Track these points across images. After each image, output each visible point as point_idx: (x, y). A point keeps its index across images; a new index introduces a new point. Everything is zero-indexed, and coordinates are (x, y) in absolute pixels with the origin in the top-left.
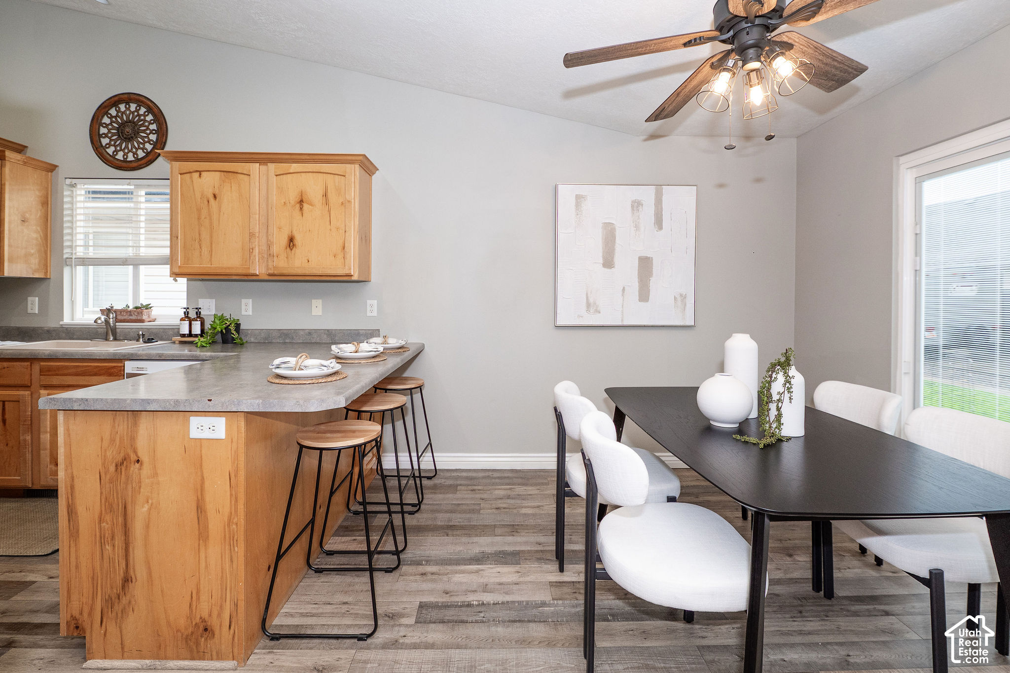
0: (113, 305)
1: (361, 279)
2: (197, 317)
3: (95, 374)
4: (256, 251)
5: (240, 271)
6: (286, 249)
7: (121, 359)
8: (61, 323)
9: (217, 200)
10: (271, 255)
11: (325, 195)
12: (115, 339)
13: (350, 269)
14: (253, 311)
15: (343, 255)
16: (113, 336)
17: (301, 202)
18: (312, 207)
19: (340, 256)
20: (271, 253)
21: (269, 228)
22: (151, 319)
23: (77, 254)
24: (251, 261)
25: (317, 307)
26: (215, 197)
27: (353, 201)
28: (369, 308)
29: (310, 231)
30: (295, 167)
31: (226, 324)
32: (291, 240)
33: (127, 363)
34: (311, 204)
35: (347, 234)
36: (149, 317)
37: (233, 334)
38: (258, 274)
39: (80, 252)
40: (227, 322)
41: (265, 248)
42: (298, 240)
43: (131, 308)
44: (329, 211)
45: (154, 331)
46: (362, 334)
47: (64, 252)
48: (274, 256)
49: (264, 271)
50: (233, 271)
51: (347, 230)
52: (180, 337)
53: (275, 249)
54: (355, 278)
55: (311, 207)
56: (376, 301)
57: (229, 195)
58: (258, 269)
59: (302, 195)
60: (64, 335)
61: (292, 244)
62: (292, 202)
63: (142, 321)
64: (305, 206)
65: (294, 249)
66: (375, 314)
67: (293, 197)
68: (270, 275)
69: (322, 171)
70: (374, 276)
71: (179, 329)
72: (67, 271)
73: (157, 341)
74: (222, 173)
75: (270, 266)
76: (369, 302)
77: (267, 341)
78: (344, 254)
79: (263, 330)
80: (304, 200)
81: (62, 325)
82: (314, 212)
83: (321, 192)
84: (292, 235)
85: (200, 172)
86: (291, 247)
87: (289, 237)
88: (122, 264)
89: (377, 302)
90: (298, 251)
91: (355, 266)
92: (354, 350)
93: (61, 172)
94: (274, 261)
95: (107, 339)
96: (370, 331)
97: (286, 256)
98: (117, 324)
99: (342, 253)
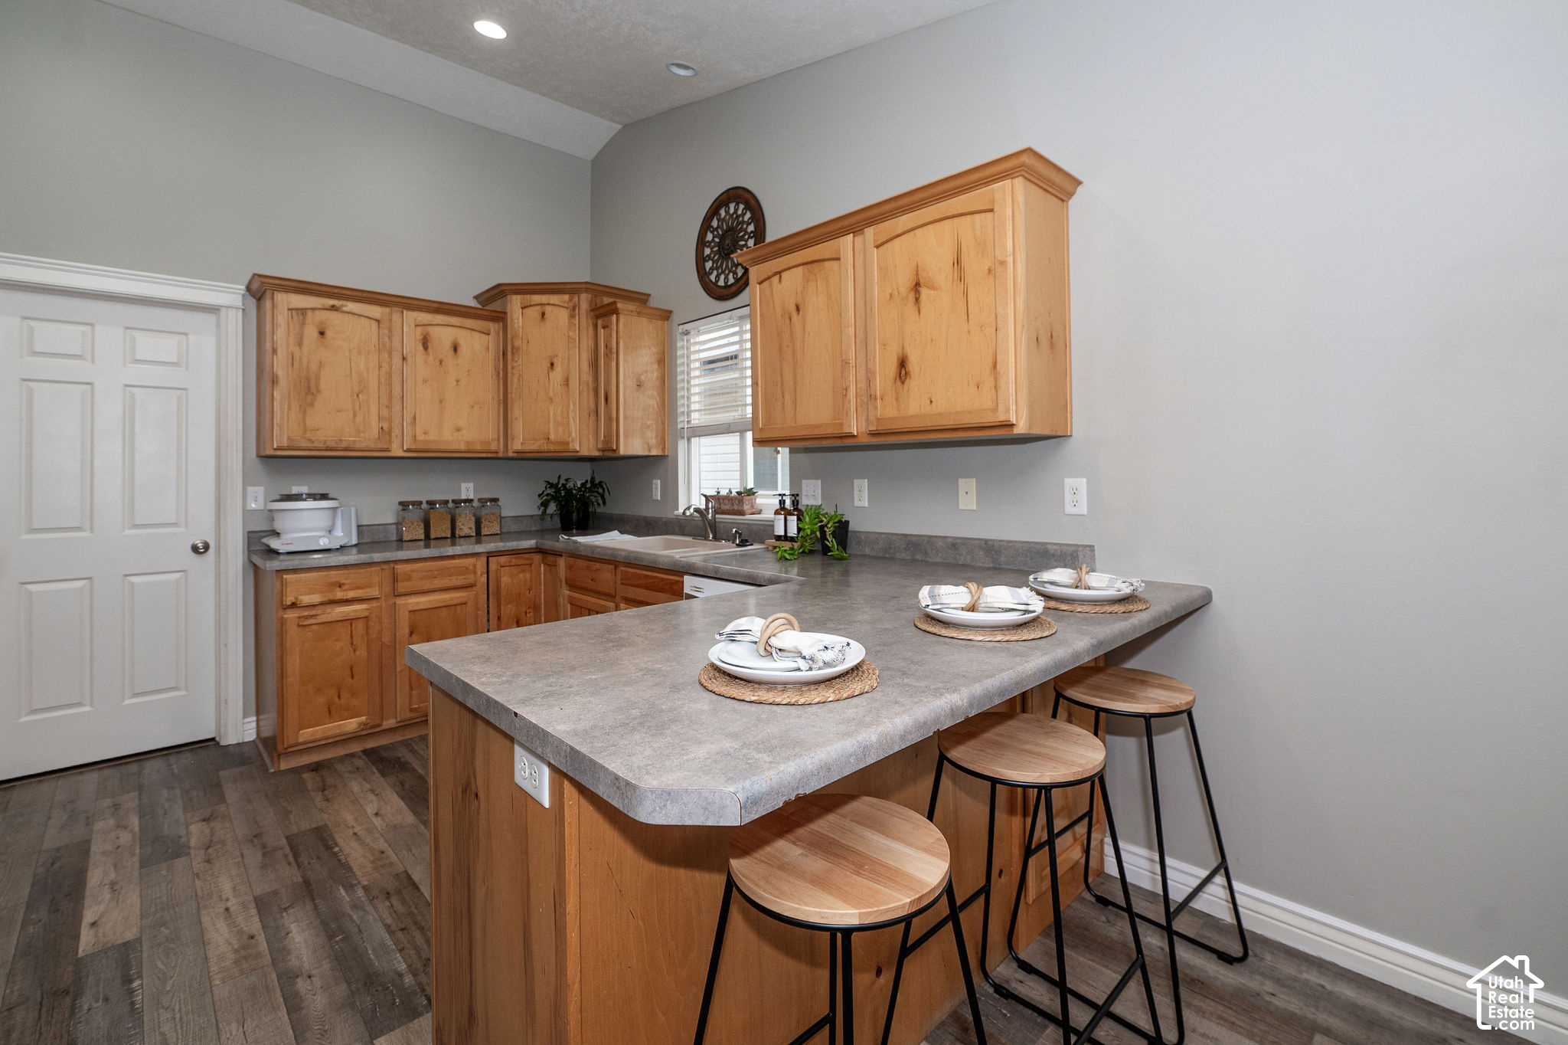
0: (720, 490)
1: (1037, 431)
2: (794, 510)
3: (661, 590)
4: (852, 391)
5: (830, 431)
6: (895, 382)
7: (682, 571)
8: (676, 513)
9: (801, 313)
10: (872, 398)
11: (958, 262)
12: (716, 538)
13: (1008, 411)
14: (869, 501)
15: (993, 383)
16: (712, 533)
17: (917, 287)
18: (936, 292)
19: (988, 385)
20: (873, 393)
21: (869, 346)
22: (754, 510)
23: (692, 422)
24: (845, 411)
25: (967, 493)
26: (798, 309)
27: (1010, 260)
28: (1068, 497)
29: (932, 340)
30: (904, 221)
31: (822, 521)
32: (902, 364)
33: (687, 579)
34: (933, 288)
35: (1000, 335)
36: (752, 507)
37: (828, 541)
38: (856, 434)
39: (696, 419)
40: (824, 519)
41: (863, 385)
42: (913, 365)
43: (734, 493)
44: (966, 294)
45: (754, 528)
46: (1054, 555)
47: (679, 420)
48: (876, 399)
49: (863, 428)
50: (822, 432)
51: (1000, 325)
52: (774, 541)
53: (878, 385)
54: (1021, 429)
55: (932, 292)
56: (1085, 480)
57: (816, 304)
58: (855, 426)
59: (917, 274)
60: (677, 529)
61: (903, 372)
62: (903, 291)
63: (742, 513)
64: (924, 292)
65: (907, 380)
66: (1083, 509)
67: (904, 282)
68: (873, 434)
69: (949, 214)
70: (1079, 426)
71: (773, 526)
72: (682, 445)
73: (752, 545)
74: (805, 266)
75: (871, 418)
76: (1069, 482)
77: (887, 556)
78: (996, 379)
79: (883, 533)
80: (921, 281)
81: (677, 516)
82: (939, 301)
83: (950, 258)
84: (903, 354)
85: (779, 273)
86: (903, 378)
87: (898, 358)
88: (725, 431)
89: (1088, 483)
90: (913, 383)
91: (1019, 402)
92: (967, 602)
93: (676, 318)
94: (876, 408)
95: (706, 538)
96: (1071, 549)
97: (894, 395)
98: (717, 516)
99: (992, 379)
